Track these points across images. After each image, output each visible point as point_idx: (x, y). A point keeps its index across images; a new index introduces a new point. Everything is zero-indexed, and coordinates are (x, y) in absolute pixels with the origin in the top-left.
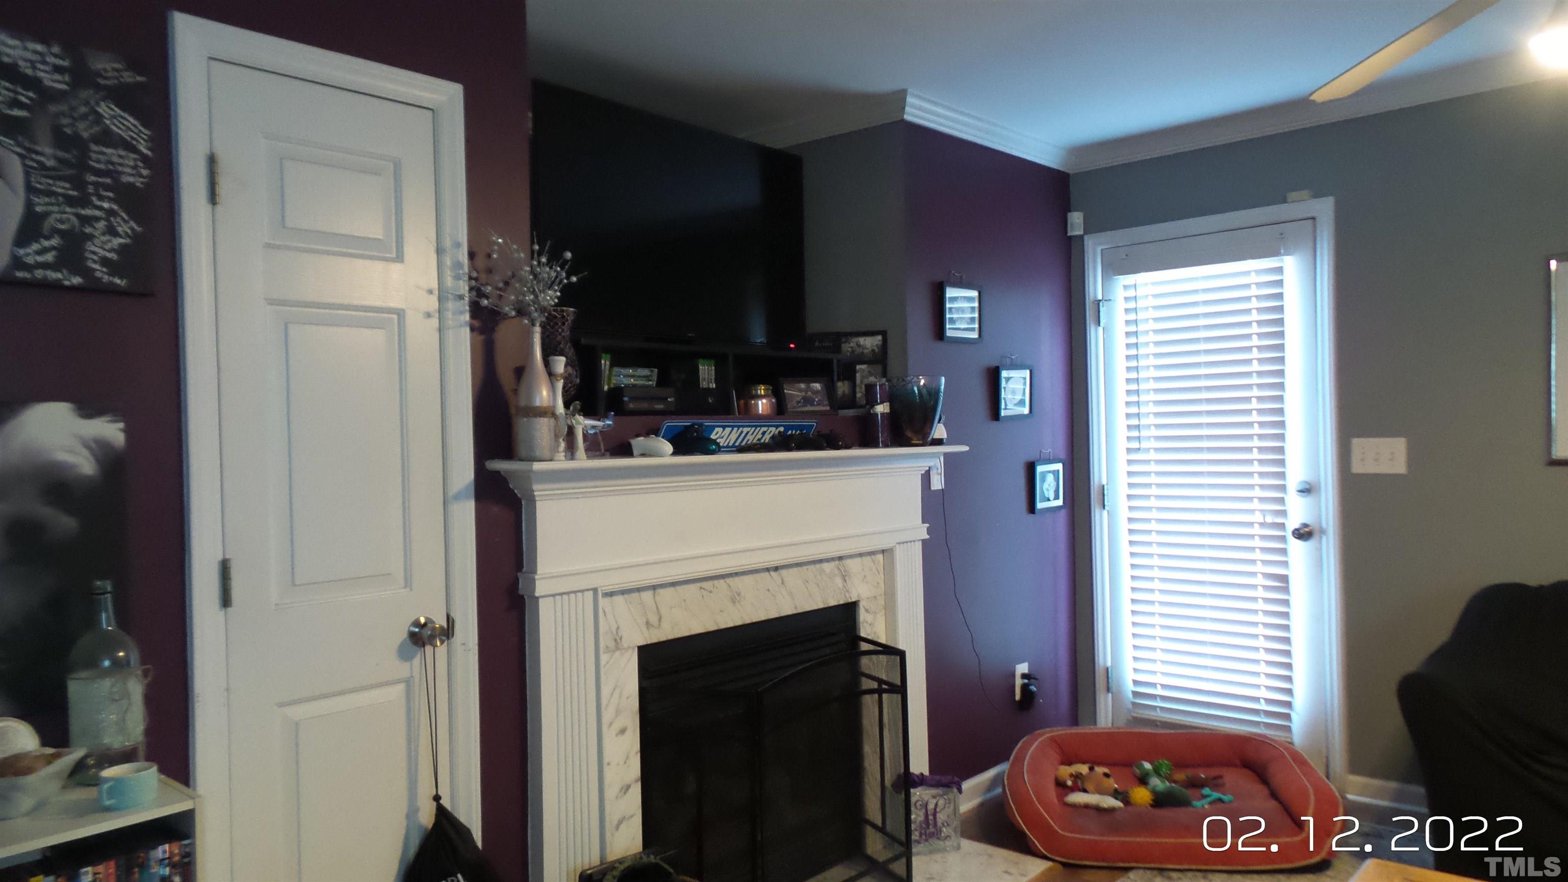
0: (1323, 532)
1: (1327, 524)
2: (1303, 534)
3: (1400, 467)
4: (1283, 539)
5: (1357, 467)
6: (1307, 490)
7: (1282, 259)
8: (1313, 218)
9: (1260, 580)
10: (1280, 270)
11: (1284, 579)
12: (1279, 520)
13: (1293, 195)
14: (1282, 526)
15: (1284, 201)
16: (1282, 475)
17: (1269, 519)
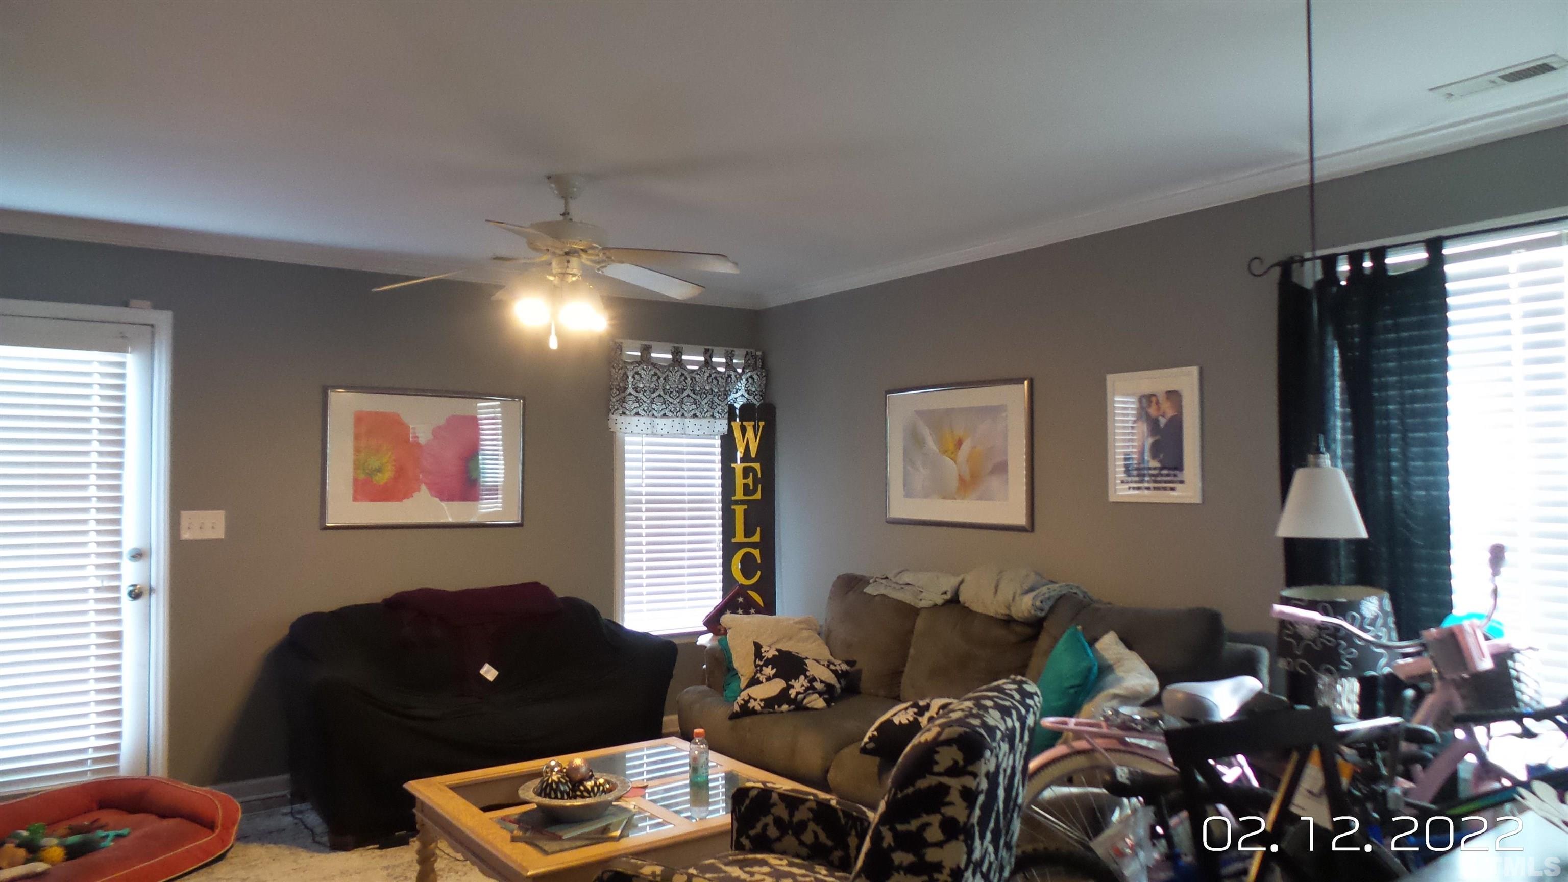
0: (151, 590)
1: (158, 583)
2: (135, 594)
3: (219, 533)
4: (117, 600)
5: (186, 535)
6: (138, 555)
7: (125, 356)
8: (152, 326)
9: (94, 639)
10: (122, 365)
11: (118, 635)
12: (114, 583)
13: (134, 302)
14: (117, 589)
15: (126, 304)
16: (118, 544)
17: (107, 584)
